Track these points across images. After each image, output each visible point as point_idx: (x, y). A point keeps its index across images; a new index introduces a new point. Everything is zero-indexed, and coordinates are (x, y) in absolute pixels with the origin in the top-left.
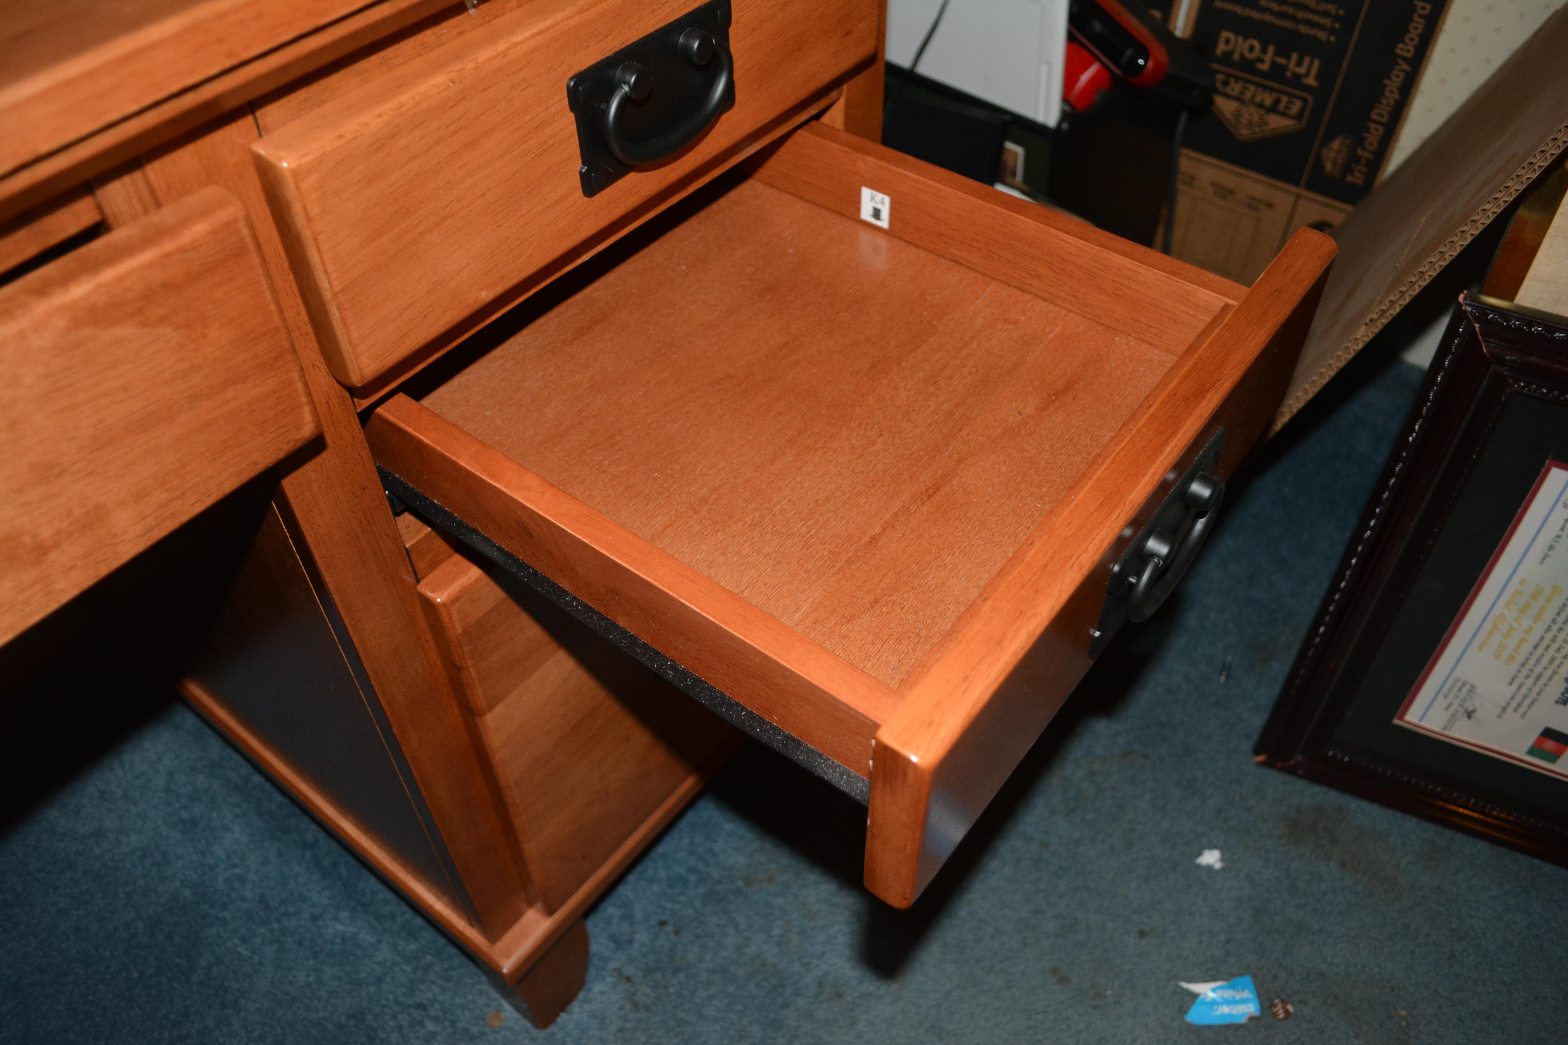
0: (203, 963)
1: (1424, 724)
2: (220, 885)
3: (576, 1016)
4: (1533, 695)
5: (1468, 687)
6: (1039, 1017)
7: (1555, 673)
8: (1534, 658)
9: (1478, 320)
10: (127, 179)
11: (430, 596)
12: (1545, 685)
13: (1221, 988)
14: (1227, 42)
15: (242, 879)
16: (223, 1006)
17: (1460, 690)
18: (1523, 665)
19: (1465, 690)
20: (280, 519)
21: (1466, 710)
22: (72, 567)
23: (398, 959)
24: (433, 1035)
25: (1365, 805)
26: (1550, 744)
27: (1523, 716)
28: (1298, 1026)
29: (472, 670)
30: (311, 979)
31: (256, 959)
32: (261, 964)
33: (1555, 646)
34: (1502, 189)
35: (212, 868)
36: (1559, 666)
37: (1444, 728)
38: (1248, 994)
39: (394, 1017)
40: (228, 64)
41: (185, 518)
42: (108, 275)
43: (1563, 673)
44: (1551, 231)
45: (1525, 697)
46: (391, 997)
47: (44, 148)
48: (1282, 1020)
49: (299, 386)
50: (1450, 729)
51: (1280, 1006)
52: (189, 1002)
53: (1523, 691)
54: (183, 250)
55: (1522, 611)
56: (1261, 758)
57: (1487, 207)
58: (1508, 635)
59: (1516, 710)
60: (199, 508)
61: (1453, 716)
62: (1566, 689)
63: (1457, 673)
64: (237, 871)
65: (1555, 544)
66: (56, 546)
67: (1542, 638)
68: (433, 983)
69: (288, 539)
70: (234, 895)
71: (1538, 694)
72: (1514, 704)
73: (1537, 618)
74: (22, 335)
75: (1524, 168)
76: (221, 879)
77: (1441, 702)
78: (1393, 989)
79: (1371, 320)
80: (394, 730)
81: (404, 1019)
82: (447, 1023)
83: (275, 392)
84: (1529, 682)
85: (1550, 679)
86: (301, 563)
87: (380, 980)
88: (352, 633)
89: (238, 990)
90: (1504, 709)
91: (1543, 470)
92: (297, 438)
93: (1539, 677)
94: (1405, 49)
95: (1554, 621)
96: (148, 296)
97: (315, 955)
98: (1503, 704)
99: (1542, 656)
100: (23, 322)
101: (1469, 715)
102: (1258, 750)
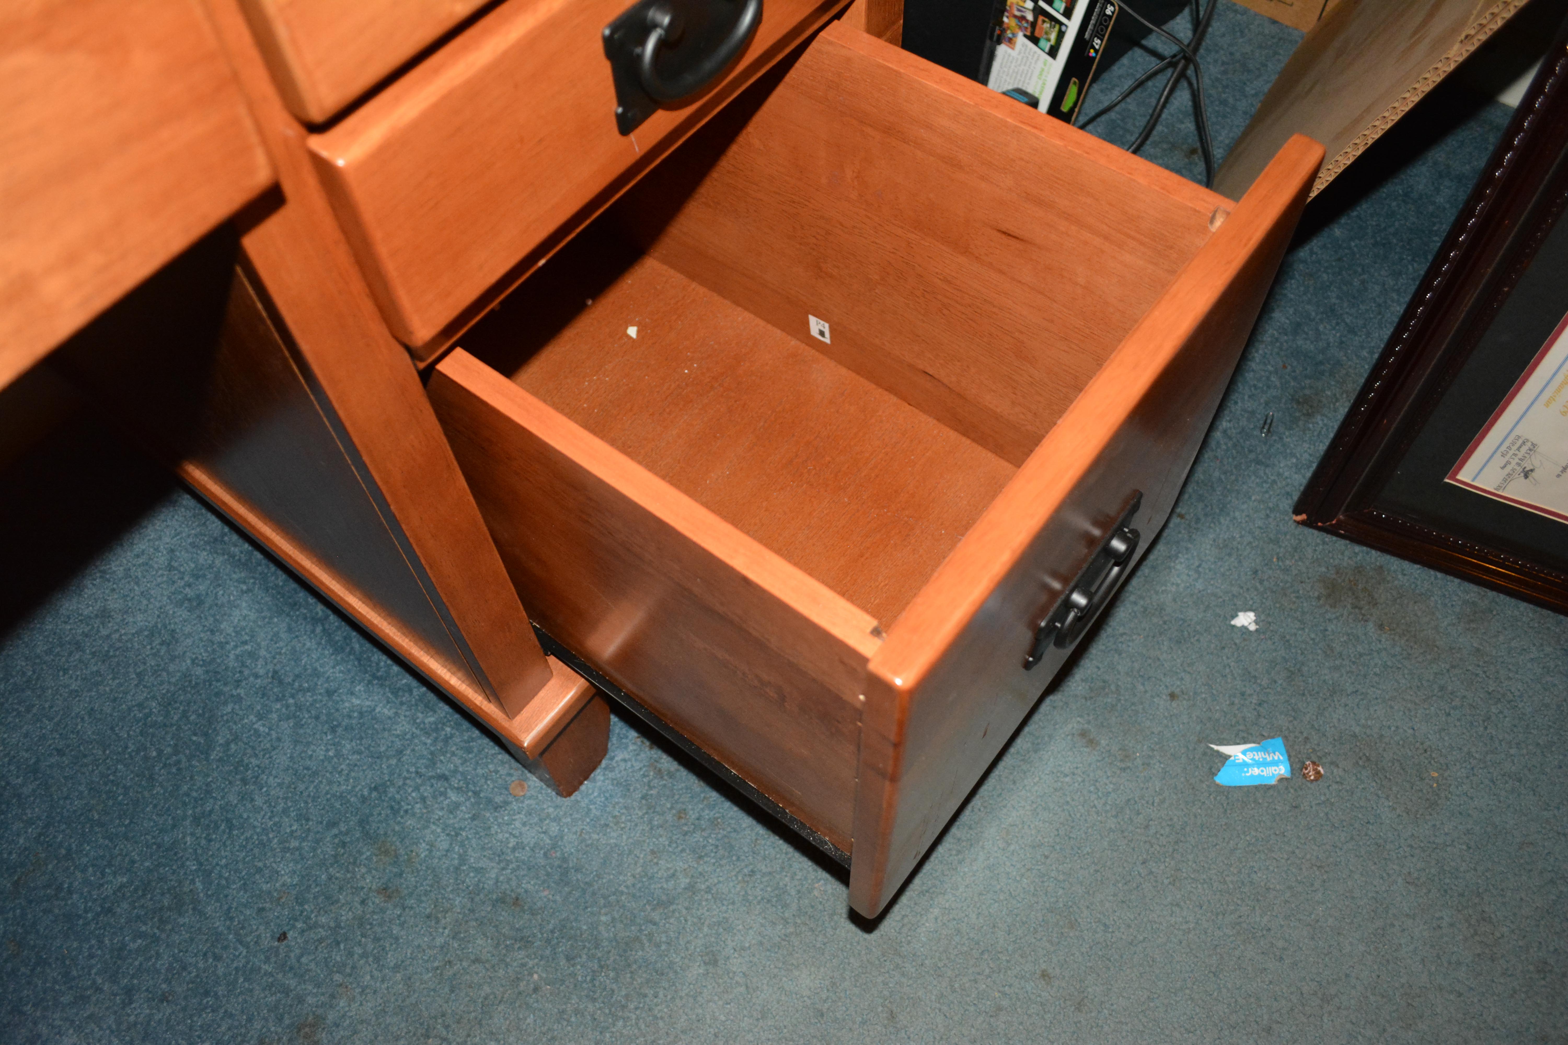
0: (221, 740)
1: (1477, 483)
2: (232, 662)
3: (599, 784)
5: (1529, 444)
6: (1067, 779)
13: (1251, 750)
15: (252, 655)
16: (244, 781)
17: (1519, 449)
19: (1524, 449)
21: (1524, 469)
23: (418, 732)
24: (457, 805)
25: (1406, 565)
28: (1328, 787)
30: (331, 754)
31: (274, 735)
32: (279, 739)
35: (222, 645)
37: (1499, 488)
38: (1280, 756)
39: (417, 788)
46: (413, 769)
48: (1312, 781)
51: (1311, 768)
52: (210, 779)
56: (1301, 518)
61: (1509, 475)
63: (1517, 432)
64: (248, 647)
68: (453, 754)
70: (246, 672)
76: (232, 656)
77: (1499, 461)
78: (1426, 751)
80: (392, 507)
81: (427, 790)
82: (470, 794)
87: (400, 752)
89: (258, 766)
97: (333, 730)
101: (1527, 474)
102: (1297, 510)
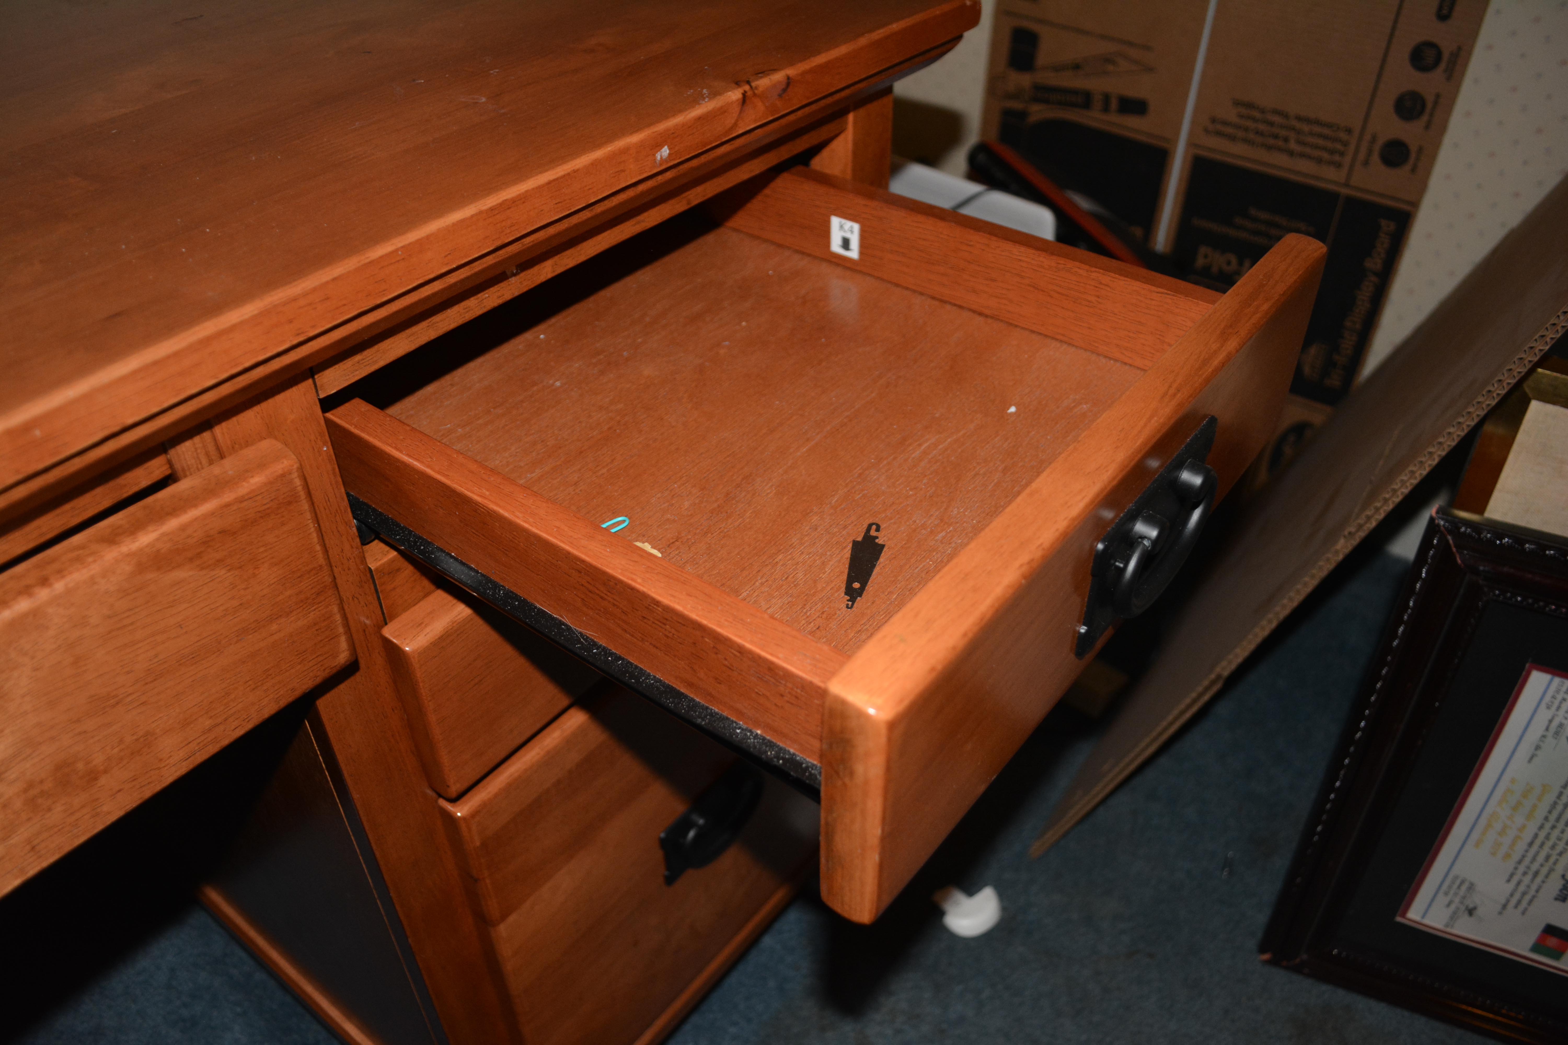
1: (1426, 921)
4: (1532, 892)
5: (1466, 883)
7: (1551, 870)
8: (1530, 855)
9: (1450, 532)
10: (197, 439)
11: (451, 811)
12: (1543, 882)
14: (1206, 256)
17: (1459, 887)
18: (1520, 862)
19: (1464, 887)
20: (312, 738)
21: (1467, 907)
22: (119, 791)
25: (1373, 1004)
26: (1552, 941)
27: (1523, 913)
29: (488, 881)
33: (1549, 844)
34: (1464, 414)
36: (1555, 863)
37: (1447, 926)
40: (295, 341)
41: (226, 742)
42: (173, 524)
43: (1560, 869)
44: (1515, 447)
45: (1524, 894)
47: (130, 421)
49: (338, 618)
50: (1452, 927)
53: (1522, 888)
54: (241, 500)
55: (1515, 808)
56: (1266, 957)
57: (1452, 430)
58: (1502, 832)
59: (1516, 907)
60: (240, 732)
61: (1455, 913)
62: (1564, 885)
63: (1455, 871)
65: (1541, 744)
66: (105, 772)
67: (1536, 836)
69: (319, 757)
71: (1537, 891)
72: (1514, 901)
73: (1529, 816)
74: (92, 581)
75: (1483, 395)
77: (1442, 900)
79: (1350, 533)
80: (410, 940)
83: (315, 624)
84: (1527, 879)
85: (1547, 876)
86: (329, 779)
88: (374, 847)
90: (1504, 907)
91: (1524, 673)
92: (333, 665)
93: (1536, 873)
94: (1374, 263)
95: (1546, 819)
96: (207, 542)
98: (1503, 901)
99: (1537, 854)
100: (95, 568)
101: (1471, 912)
102: (1263, 948)
